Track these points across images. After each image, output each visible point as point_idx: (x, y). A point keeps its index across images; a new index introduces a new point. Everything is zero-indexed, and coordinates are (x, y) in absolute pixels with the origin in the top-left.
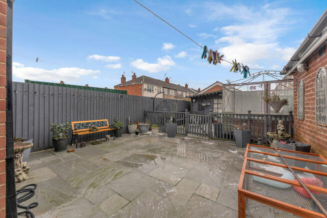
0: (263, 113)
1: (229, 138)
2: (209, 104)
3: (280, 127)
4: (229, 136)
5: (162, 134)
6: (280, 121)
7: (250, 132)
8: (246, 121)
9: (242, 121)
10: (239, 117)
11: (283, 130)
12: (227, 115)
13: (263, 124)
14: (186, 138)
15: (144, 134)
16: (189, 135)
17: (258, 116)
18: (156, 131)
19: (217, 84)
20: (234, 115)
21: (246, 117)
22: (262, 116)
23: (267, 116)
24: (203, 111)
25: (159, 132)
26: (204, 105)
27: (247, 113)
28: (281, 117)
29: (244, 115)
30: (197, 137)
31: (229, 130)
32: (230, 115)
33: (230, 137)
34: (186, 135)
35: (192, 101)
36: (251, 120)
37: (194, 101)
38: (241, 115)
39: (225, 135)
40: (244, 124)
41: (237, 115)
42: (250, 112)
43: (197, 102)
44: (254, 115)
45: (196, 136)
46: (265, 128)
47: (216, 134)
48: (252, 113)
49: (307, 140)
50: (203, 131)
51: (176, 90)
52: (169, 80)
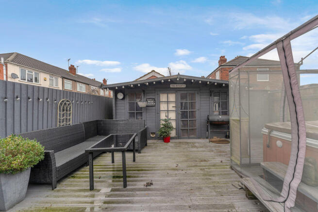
2: (151, 103)
19: (153, 74)
24: (139, 117)
26: (141, 104)
35: (116, 98)
37: (120, 96)
43: (127, 101)
51: (88, 85)
52: (75, 69)
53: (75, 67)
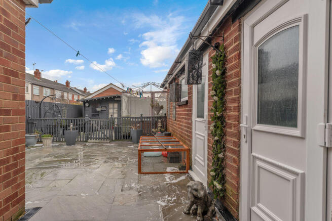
0: (150, 116)
1: (126, 138)
2: (104, 108)
3: (160, 124)
4: (126, 136)
5: (58, 144)
6: (159, 121)
7: (142, 130)
8: (139, 123)
9: (137, 122)
10: (134, 120)
11: (161, 127)
12: (125, 118)
13: (150, 123)
14: (87, 144)
15: (33, 147)
16: (89, 141)
17: (147, 118)
18: (48, 141)
19: (111, 86)
20: (130, 118)
21: (139, 120)
22: (150, 118)
23: (153, 117)
24: (97, 117)
25: (53, 142)
26: (98, 109)
27: (140, 116)
28: (160, 118)
29: (138, 118)
30: (99, 141)
31: (127, 131)
32: (128, 118)
33: (128, 137)
34: (86, 141)
35: (85, 106)
36: (143, 122)
37: (87, 105)
38: (135, 118)
39: (124, 136)
40: (138, 125)
41: (133, 118)
42: (142, 115)
43: (91, 107)
44: (145, 118)
45: (97, 141)
46: (152, 127)
47: (116, 136)
48: (143, 116)
49: (171, 130)
50: (105, 135)
51: (53, 89)
52: (40, 73)
53: (40, 71)
